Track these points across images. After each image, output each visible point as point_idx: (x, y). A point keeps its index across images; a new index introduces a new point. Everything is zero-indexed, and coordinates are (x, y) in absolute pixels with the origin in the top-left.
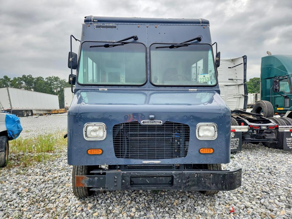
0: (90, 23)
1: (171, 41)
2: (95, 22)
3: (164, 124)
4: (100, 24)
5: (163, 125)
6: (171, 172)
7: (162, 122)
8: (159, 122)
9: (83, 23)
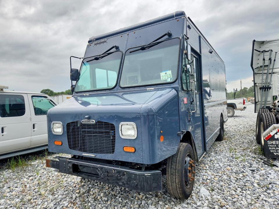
0: (91, 43)
1: (143, 44)
2: (94, 41)
3: (97, 123)
4: (98, 41)
5: (95, 124)
6: (96, 165)
7: (94, 121)
8: (93, 122)
9: (88, 43)
